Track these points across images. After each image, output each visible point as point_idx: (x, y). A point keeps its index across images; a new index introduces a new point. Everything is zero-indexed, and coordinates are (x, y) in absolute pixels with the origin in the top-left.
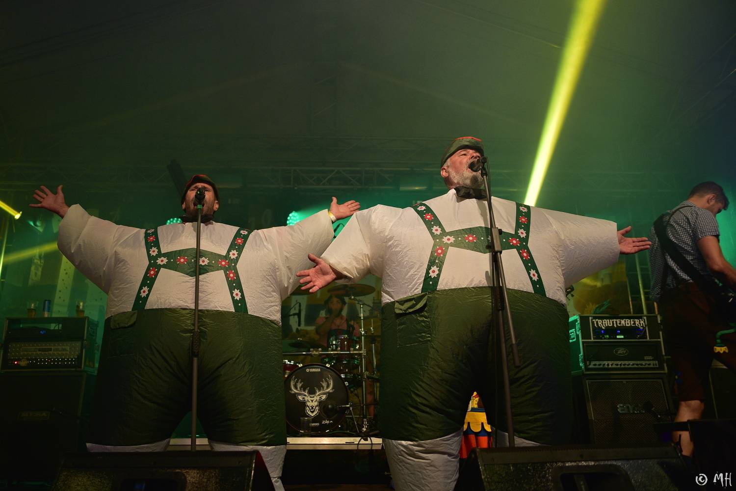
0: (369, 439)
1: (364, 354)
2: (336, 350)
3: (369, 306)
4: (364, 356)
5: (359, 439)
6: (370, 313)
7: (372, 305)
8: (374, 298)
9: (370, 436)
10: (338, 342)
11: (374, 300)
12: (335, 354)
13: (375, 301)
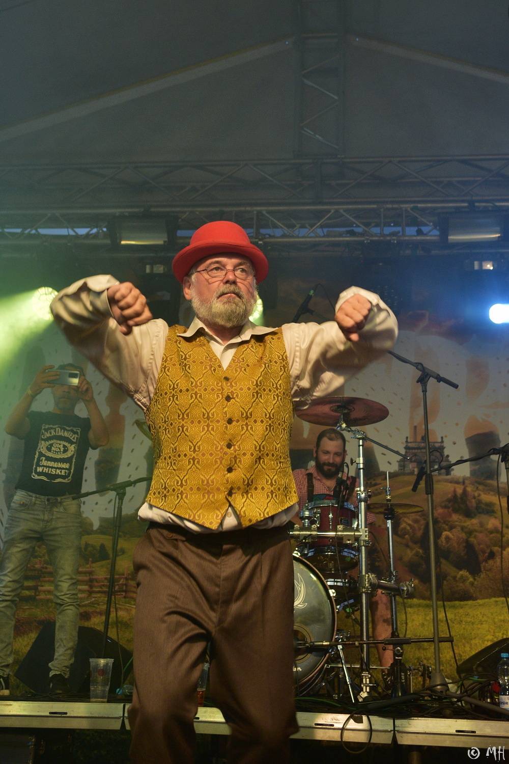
0: (365, 718)
1: (363, 538)
2: (309, 529)
3: (397, 453)
4: (365, 541)
5: (343, 717)
6: (400, 466)
7: (403, 452)
8: (407, 438)
9: (369, 713)
10: (316, 513)
11: (407, 442)
12: (306, 537)
13: (410, 445)
